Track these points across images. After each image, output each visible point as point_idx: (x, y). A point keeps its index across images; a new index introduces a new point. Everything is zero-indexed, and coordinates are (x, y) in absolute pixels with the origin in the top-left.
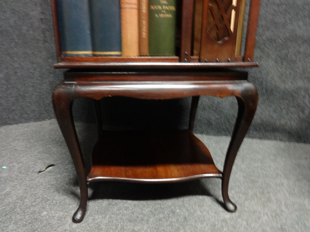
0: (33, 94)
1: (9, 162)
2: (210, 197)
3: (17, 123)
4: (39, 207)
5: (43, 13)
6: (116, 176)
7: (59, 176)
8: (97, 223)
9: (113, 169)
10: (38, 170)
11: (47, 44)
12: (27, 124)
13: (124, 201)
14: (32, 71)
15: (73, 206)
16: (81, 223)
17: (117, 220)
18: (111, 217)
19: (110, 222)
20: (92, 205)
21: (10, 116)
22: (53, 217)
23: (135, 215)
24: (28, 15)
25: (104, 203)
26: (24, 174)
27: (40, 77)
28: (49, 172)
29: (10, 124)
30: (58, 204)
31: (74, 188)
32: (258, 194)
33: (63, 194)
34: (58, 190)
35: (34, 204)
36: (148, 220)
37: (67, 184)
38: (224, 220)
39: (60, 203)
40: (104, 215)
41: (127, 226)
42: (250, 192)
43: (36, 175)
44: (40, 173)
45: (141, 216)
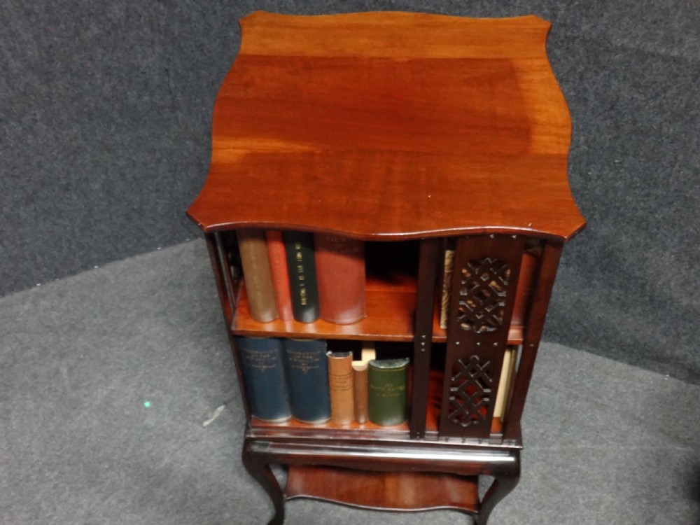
1: (149, 387)
4: (218, 502)
6: (324, 495)
7: (235, 434)
12: (150, 255)
21: (119, 246)
26: (180, 422)
28: (219, 421)
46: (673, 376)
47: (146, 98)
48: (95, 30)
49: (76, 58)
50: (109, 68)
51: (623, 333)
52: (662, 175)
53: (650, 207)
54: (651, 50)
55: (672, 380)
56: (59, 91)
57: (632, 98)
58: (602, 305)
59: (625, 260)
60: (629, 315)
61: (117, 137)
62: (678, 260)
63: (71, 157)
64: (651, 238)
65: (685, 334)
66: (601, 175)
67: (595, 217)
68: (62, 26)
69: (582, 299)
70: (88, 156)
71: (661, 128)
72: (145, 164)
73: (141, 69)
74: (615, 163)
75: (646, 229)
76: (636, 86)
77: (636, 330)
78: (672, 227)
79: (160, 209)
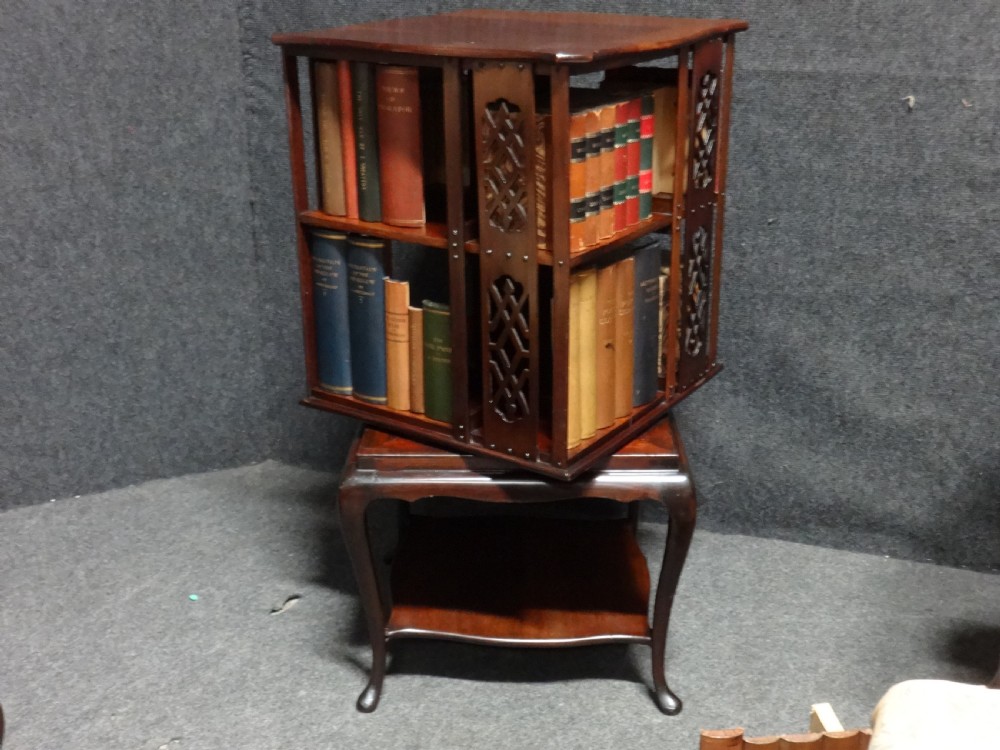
0: (221, 395)
1: (197, 584)
2: (638, 684)
3: (179, 474)
4: (290, 681)
5: (257, 189)
6: (440, 629)
7: (315, 622)
8: (403, 716)
9: (436, 614)
10: (269, 607)
11: (264, 266)
12: (203, 476)
13: (456, 681)
14: (221, 336)
15: (355, 683)
16: (373, 713)
17: (440, 713)
18: (428, 707)
19: (426, 714)
20: (391, 683)
21: (166, 455)
22: (321, 700)
23: (475, 706)
24: (220, 197)
25: (416, 681)
26: (239, 613)
27: (241, 349)
28: (292, 612)
29: (164, 477)
30: (325, 679)
31: (351, 650)
32: (747, 684)
33: (331, 661)
34: (319, 652)
35: (278, 675)
36: (498, 717)
37: (335, 640)
38: (649, 728)
39: (328, 676)
40: (415, 703)
41: (457, 723)
42: (732, 680)
43: (266, 618)
44: (274, 614)
45: (486, 709)
46: (893, 554)
47: (224, 239)
48: (178, 139)
49: (153, 170)
50: (188, 191)
51: (817, 488)
52: (823, 229)
53: (817, 278)
54: (784, 69)
55: (894, 561)
56: (127, 211)
57: (774, 134)
58: (786, 448)
59: (801, 364)
60: (819, 457)
61: (185, 288)
62: (863, 351)
63: (126, 306)
64: (827, 325)
65: (894, 472)
66: (756, 245)
67: (758, 307)
68: (144, 128)
69: (760, 444)
70: (146, 307)
71: (811, 166)
72: (213, 332)
73: (224, 200)
74: (770, 224)
75: (817, 312)
76: (777, 116)
77: (834, 479)
78: (847, 302)
79: (224, 403)
